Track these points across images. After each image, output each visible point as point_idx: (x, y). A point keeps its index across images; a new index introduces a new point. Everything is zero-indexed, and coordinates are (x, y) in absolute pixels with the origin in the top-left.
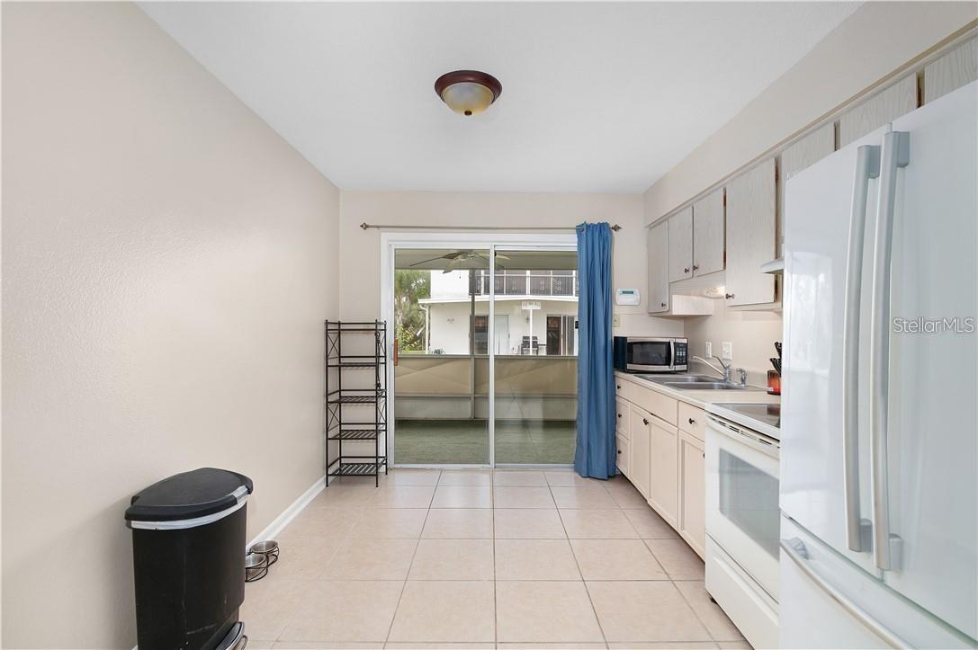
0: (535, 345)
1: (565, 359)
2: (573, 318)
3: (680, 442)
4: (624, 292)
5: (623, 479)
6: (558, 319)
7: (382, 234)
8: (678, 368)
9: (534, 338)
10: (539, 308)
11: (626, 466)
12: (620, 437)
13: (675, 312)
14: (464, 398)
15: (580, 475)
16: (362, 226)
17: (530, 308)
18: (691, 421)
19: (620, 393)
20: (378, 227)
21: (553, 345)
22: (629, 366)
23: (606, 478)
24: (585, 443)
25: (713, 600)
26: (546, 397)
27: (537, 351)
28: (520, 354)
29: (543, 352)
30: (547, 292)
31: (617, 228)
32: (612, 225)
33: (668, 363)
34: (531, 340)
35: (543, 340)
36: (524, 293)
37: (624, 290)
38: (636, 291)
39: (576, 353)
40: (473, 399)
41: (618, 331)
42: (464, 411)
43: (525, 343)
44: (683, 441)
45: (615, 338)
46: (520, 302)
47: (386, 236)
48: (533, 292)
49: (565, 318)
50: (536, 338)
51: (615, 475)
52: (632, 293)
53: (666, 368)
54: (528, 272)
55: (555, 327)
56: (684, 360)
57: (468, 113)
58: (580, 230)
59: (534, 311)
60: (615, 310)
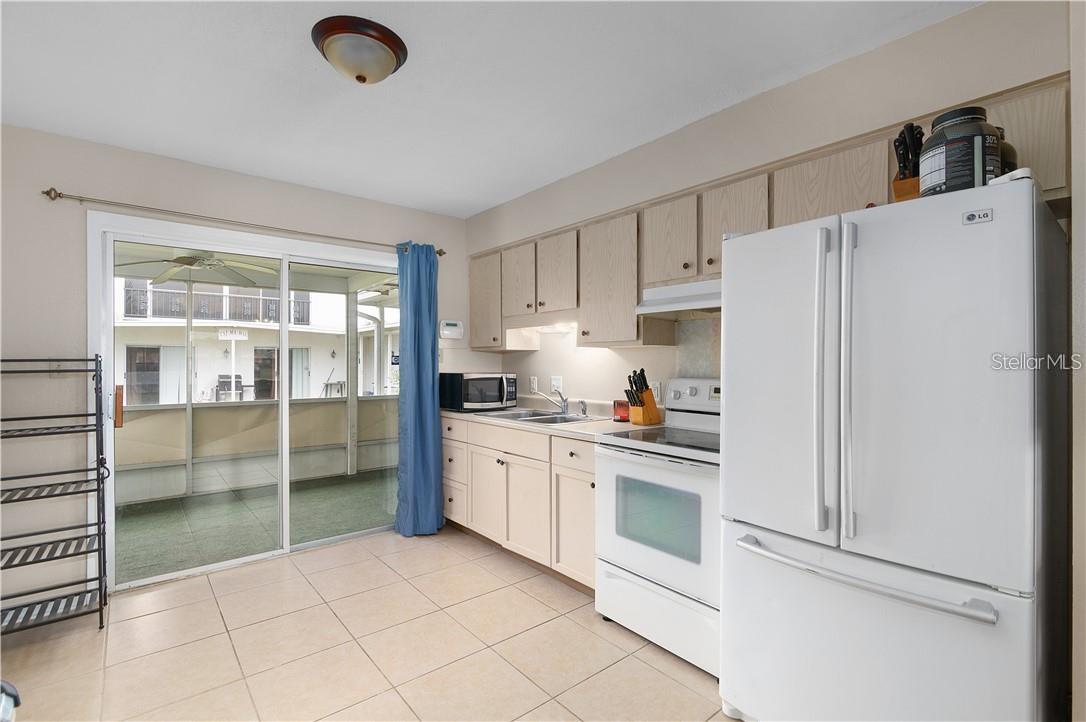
0: (239, 386)
3: (554, 477)
4: (447, 325)
6: (270, 353)
8: (509, 404)
9: (238, 377)
10: (246, 338)
11: (458, 516)
12: (450, 484)
13: (509, 347)
14: (178, 466)
15: (405, 536)
16: (48, 193)
17: (234, 337)
18: (572, 454)
19: (451, 435)
20: (81, 200)
21: (265, 387)
22: (467, 405)
23: (436, 532)
24: (410, 498)
25: (607, 619)
27: (241, 395)
28: (214, 401)
29: (250, 396)
30: (253, 317)
31: (441, 253)
32: (437, 249)
33: (501, 400)
34: (233, 380)
35: (249, 379)
36: (218, 316)
37: (449, 322)
38: (460, 323)
40: (189, 466)
41: (446, 366)
43: (224, 384)
44: (557, 476)
45: (442, 376)
46: (216, 329)
48: (234, 316)
50: (240, 377)
51: (449, 528)
52: (455, 325)
53: (497, 405)
54: (226, 289)
56: (513, 396)
57: (361, 79)
58: (401, 249)
59: (236, 341)
60: (442, 344)
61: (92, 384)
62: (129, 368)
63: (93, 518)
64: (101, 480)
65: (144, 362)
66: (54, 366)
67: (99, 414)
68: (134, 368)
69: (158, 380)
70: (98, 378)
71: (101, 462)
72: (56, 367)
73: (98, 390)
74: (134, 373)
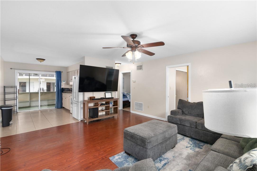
1: (52, 92)
2: (54, 83)
5: (64, 108)
6: (50, 83)
7: (15, 70)
8: (71, 92)
10: (44, 80)
11: (63, 106)
12: (63, 102)
13: (70, 84)
14: (28, 102)
15: (57, 108)
16: (11, 69)
19: (63, 96)
21: (49, 90)
22: (64, 92)
24: (57, 103)
26: (48, 100)
27: (44, 91)
30: (46, 76)
31: (62, 72)
33: (69, 91)
35: (45, 89)
37: (63, 81)
38: (65, 81)
39: (55, 91)
40: (29, 102)
41: (62, 87)
42: (27, 104)
45: (62, 88)
46: (38, 79)
47: (16, 71)
48: (42, 76)
49: (52, 83)
50: (43, 88)
51: (62, 107)
55: (49, 86)
57: (41, 62)
58: (56, 72)
59: (42, 81)
60: (62, 84)
61: (16, 89)
62: (20, 86)
63: (16, 103)
64: (17, 99)
65: (23, 85)
66: (11, 87)
67: (16, 92)
68: (21, 86)
69: (26, 89)
70: (16, 88)
71: (17, 97)
72: (12, 87)
73: (16, 90)
74: (21, 87)
